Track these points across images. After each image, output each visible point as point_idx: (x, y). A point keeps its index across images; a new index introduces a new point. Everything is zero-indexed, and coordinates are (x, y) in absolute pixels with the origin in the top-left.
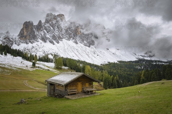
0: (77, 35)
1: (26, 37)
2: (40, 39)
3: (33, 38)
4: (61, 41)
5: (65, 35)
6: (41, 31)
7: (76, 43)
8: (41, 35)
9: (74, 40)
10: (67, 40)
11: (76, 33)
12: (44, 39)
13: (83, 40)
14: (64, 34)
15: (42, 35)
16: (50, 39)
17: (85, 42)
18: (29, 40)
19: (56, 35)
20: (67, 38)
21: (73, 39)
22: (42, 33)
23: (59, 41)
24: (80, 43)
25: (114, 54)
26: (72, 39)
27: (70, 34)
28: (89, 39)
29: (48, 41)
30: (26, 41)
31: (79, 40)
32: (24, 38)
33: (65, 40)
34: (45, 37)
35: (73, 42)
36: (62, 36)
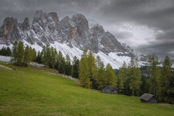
0: (72, 37)
1: (6, 37)
2: (25, 40)
3: (16, 38)
4: (52, 43)
5: (58, 37)
6: (28, 30)
7: (71, 46)
8: (27, 35)
9: (68, 43)
10: (59, 42)
11: (71, 35)
12: (30, 40)
13: (79, 44)
14: (56, 36)
15: (29, 35)
16: (38, 40)
17: (81, 45)
18: (11, 40)
19: (47, 37)
20: (59, 41)
21: (67, 41)
22: (28, 33)
23: (50, 44)
24: (75, 47)
25: (114, 60)
26: (65, 41)
27: (64, 36)
28: (86, 42)
29: (36, 44)
30: (7, 41)
31: (74, 43)
32: (3, 37)
33: (57, 42)
34: (32, 37)
35: (67, 45)
36: (53, 37)
